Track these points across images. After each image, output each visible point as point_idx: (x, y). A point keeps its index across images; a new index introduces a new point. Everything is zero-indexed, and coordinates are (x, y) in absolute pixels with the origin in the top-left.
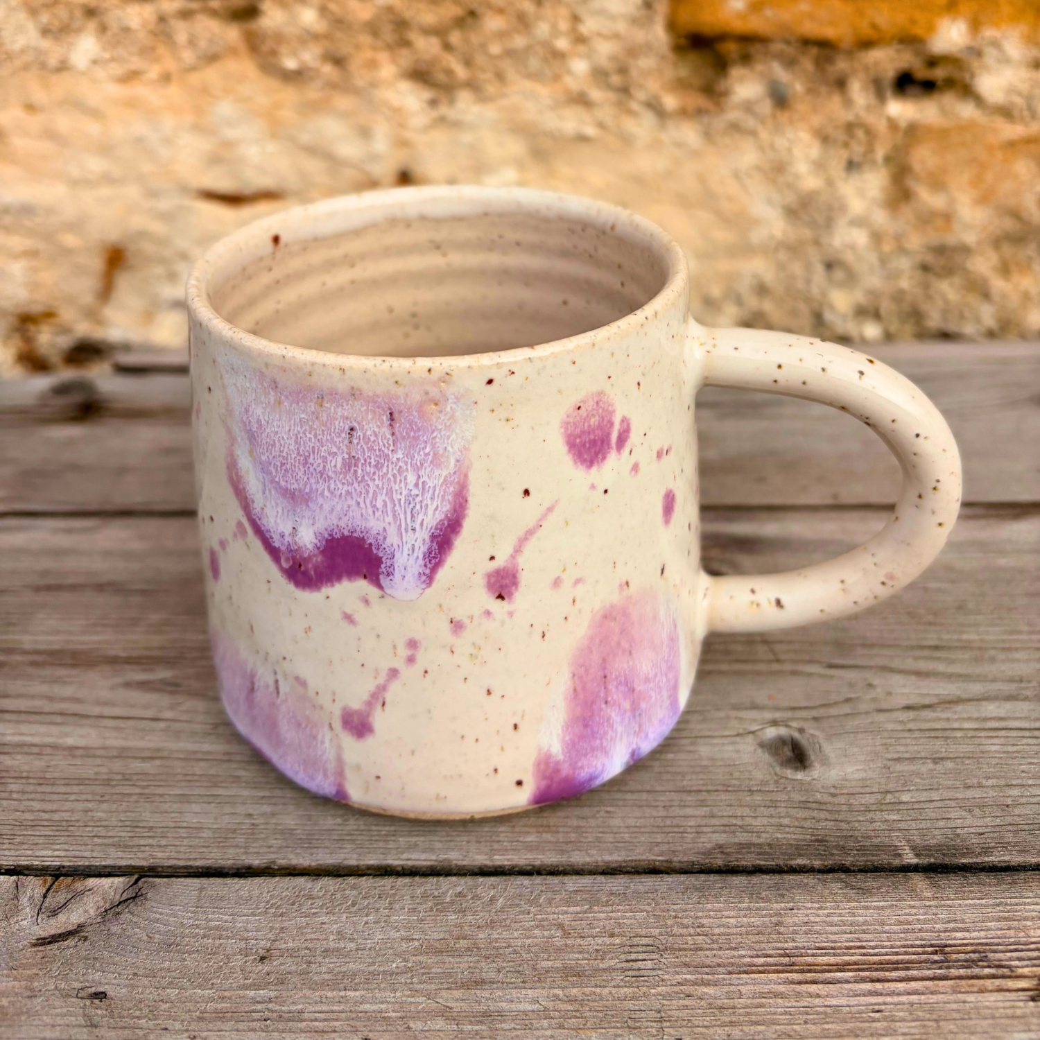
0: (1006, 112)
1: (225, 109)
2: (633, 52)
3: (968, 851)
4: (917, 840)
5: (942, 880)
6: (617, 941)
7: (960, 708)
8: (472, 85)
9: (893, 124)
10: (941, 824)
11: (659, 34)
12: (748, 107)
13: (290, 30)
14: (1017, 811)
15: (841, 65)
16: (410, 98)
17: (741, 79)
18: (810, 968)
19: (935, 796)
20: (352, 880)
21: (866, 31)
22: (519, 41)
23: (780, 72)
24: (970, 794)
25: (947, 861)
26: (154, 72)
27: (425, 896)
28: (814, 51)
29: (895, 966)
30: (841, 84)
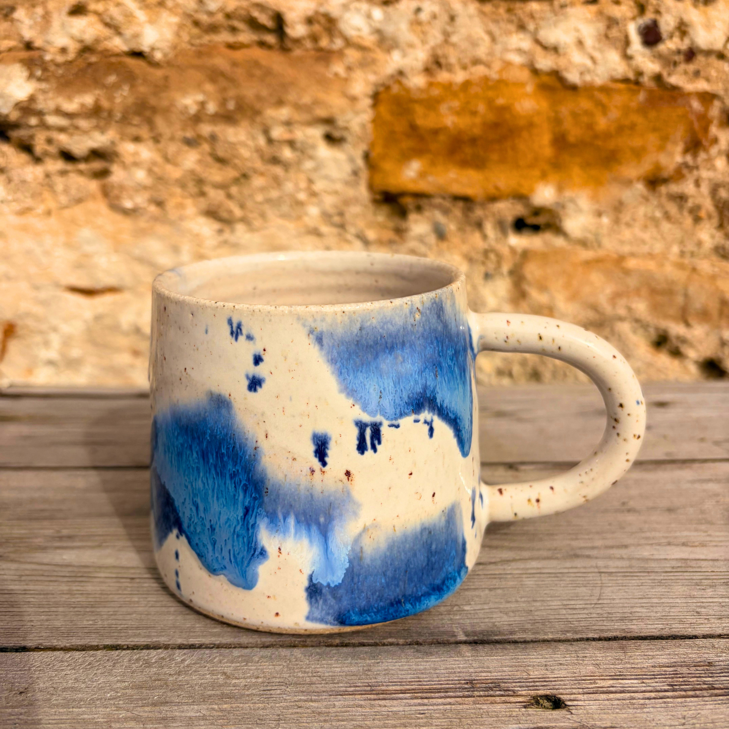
0: (583, 243)
1: (86, 233)
2: (347, 202)
3: (500, 633)
4: (469, 629)
5: (480, 647)
6: (260, 680)
7: (513, 564)
8: (244, 220)
9: (513, 250)
10: (487, 620)
11: (363, 192)
12: (421, 239)
13: (129, 183)
14: (536, 613)
15: (479, 212)
16: (206, 228)
17: (416, 222)
18: (384, 692)
19: (486, 607)
20: (92, 652)
21: (492, 191)
22: (274, 194)
23: (439, 217)
24: (508, 605)
25: (485, 638)
26: (41, 209)
27: (138, 660)
28: (461, 204)
29: (439, 691)
30: (479, 225)
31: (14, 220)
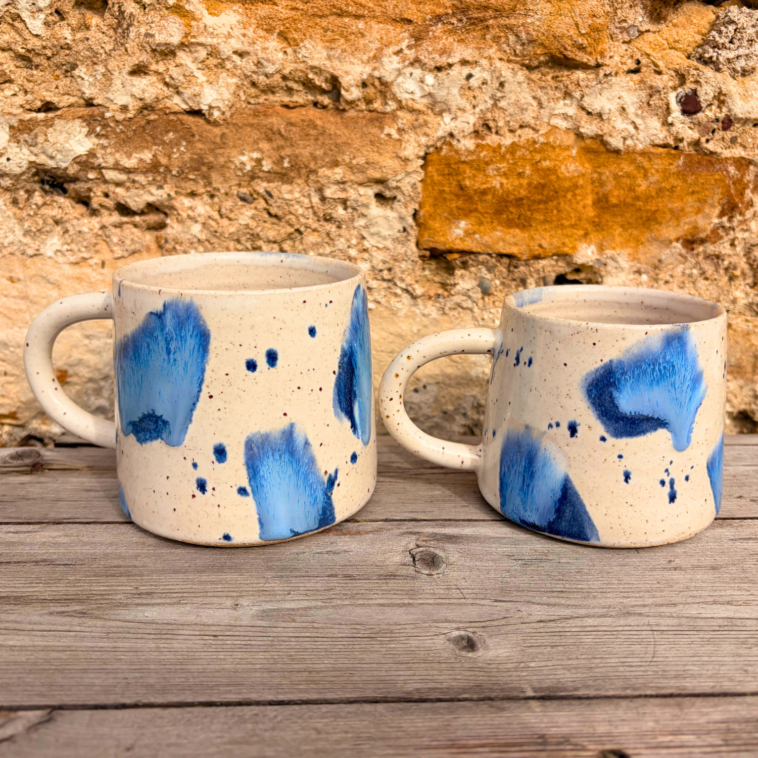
2: (397, 258)
3: (565, 690)
4: (536, 685)
5: (548, 703)
6: (350, 735)
7: (571, 621)
10: (551, 677)
11: (412, 249)
12: (466, 294)
14: (597, 670)
15: (522, 269)
18: (464, 746)
19: (550, 663)
20: (189, 709)
21: (537, 251)
23: (486, 274)
24: (570, 662)
25: (552, 694)
26: (96, 260)
27: (233, 716)
28: (506, 260)
29: (514, 745)
30: (523, 282)
31: (69, 270)
